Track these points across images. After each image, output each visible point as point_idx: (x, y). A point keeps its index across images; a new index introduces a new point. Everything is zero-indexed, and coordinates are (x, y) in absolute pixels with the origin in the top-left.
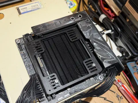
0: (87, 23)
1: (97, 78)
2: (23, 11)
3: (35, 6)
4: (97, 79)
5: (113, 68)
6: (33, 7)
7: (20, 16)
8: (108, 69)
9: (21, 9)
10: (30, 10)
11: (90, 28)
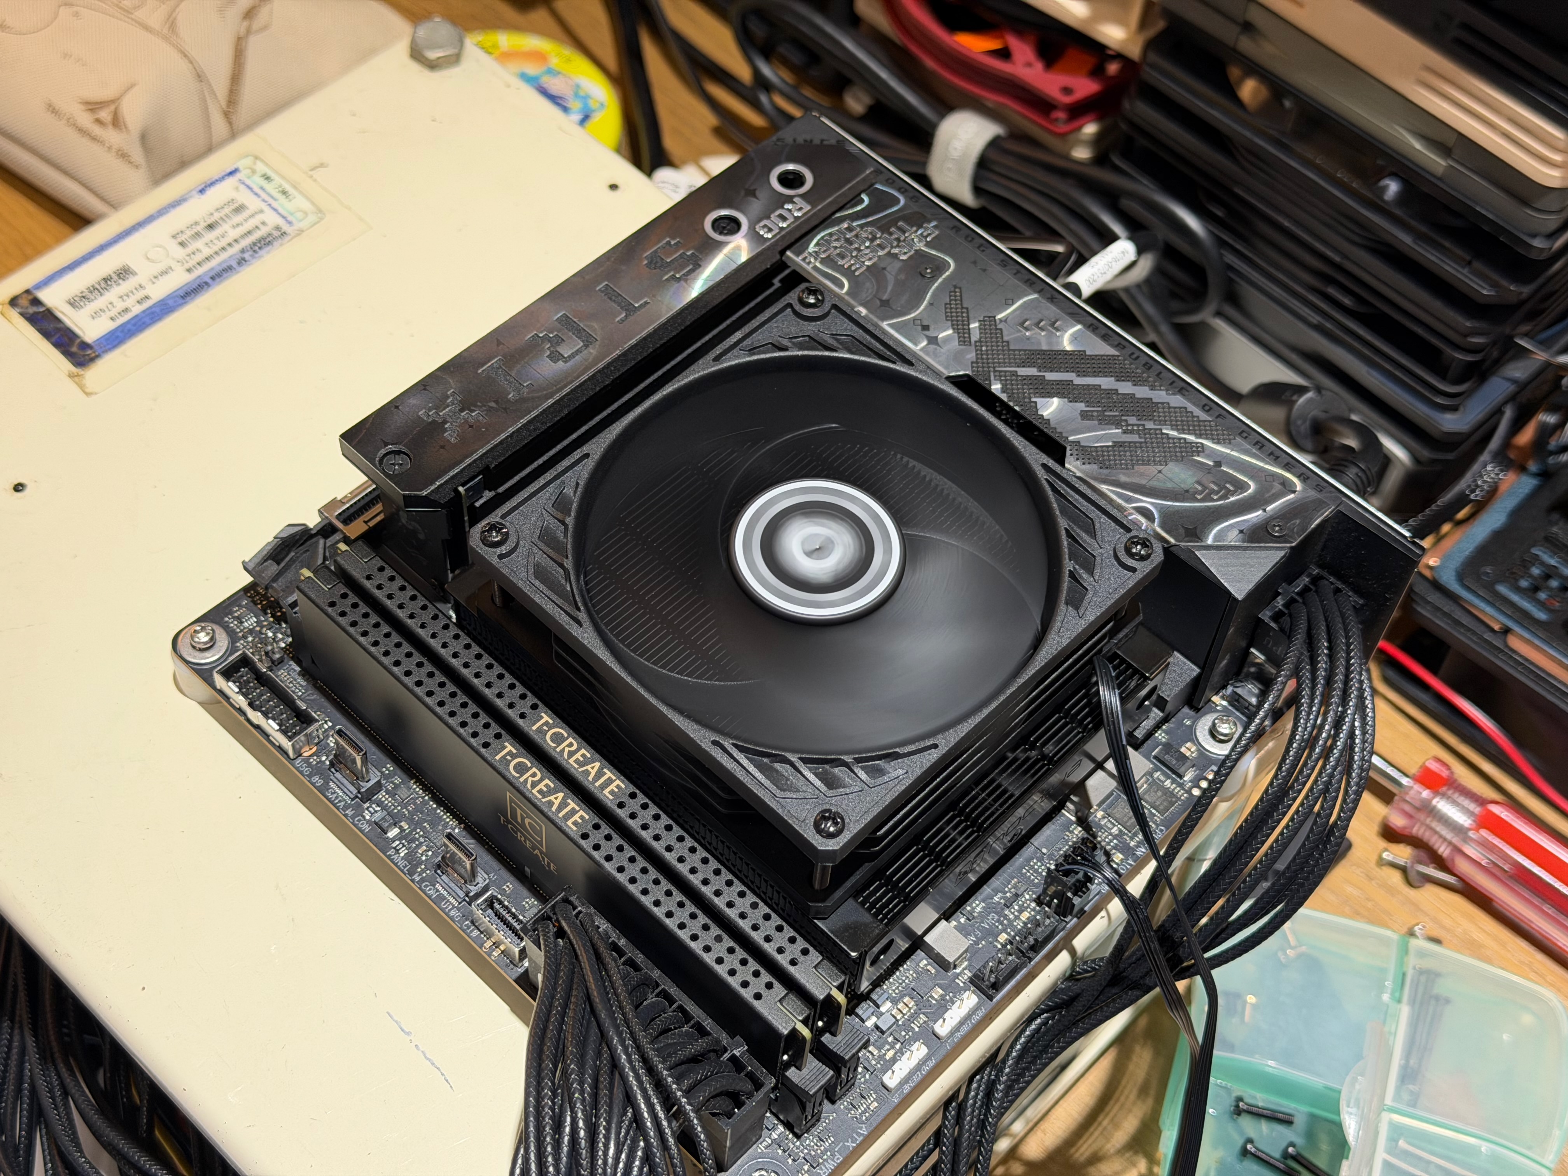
0: (885, 226)
1: (1188, 750)
2: (95, 315)
3: (211, 227)
4: (1184, 758)
5: (1306, 590)
6: (199, 244)
7: (95, 373)
8: (1266, 615)
9: (72, 303)
10: (179, 279)
11: (939, 267)
